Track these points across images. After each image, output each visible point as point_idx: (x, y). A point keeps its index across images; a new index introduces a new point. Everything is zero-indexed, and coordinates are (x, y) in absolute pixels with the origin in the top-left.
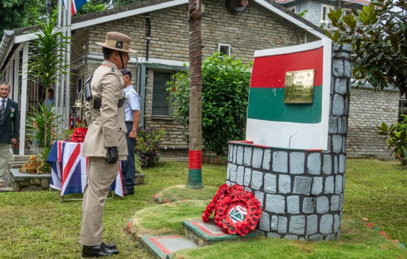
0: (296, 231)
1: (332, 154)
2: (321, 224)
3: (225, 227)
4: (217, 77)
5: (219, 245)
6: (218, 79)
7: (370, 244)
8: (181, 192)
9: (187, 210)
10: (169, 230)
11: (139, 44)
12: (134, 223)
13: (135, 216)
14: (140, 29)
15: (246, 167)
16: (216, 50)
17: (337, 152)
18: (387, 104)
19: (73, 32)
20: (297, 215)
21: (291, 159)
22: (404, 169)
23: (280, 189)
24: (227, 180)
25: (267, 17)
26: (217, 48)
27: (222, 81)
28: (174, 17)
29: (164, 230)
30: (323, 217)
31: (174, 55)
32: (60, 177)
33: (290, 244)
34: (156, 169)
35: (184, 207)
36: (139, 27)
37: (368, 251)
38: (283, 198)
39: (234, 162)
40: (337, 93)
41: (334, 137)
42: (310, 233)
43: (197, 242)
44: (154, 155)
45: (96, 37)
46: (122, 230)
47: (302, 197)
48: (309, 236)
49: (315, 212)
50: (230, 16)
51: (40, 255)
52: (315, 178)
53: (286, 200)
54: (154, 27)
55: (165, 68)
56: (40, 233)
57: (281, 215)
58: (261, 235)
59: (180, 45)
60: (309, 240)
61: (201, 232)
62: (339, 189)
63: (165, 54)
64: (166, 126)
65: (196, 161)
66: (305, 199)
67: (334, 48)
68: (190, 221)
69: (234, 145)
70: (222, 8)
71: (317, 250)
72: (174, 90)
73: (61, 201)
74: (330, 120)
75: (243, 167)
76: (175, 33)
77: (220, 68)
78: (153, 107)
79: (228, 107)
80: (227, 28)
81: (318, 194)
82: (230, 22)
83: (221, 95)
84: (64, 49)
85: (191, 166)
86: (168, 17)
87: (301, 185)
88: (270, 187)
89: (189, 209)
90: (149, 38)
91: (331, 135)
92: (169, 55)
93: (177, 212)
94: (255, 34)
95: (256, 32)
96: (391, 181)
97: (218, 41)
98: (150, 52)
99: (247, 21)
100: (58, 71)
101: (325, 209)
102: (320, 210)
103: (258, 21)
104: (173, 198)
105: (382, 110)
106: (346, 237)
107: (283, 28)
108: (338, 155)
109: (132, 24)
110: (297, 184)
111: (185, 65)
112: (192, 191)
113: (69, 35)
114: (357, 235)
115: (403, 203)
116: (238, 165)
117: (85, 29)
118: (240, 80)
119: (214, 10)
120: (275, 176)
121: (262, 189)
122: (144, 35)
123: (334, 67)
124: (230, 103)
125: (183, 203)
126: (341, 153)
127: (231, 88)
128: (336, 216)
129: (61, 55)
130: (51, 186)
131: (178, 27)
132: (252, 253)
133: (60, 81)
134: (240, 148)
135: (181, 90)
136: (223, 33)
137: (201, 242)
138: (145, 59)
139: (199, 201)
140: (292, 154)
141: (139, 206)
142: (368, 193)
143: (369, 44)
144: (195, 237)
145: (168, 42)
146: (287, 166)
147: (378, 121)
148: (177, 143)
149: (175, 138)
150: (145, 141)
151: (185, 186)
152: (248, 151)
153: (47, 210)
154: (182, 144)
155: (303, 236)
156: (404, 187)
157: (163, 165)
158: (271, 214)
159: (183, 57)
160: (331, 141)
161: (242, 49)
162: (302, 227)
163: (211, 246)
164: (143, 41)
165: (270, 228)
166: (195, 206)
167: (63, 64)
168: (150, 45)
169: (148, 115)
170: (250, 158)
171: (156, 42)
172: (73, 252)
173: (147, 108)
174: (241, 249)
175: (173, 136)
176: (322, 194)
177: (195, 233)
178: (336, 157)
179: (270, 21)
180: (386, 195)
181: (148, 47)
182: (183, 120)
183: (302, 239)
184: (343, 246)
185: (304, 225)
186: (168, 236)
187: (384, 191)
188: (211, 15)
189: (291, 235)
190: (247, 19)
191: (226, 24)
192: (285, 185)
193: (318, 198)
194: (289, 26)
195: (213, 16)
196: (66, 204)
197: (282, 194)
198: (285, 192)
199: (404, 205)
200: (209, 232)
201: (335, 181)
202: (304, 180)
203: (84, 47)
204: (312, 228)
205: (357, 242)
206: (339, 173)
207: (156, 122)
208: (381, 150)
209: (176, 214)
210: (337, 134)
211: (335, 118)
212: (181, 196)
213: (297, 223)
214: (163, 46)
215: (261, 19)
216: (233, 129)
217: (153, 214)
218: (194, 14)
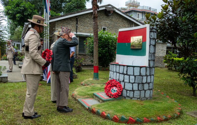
0: (136, 97)
1: (150, 67)
2: (146, 94)
3: (110, 95)
4: (102, 39)
5: (108, 102)
6: (103, 40)
7: (164, 101)
8: (91, 81)
9: (94, 88)
10: (88, 96)
11: (74, 27)
12: (75, 94)
13: (75, 91)
14: (74, 22)
15: (117, 73)
16: (101, 29)
17: (152, 67)
18: (162, 48)
19: (50, 23)
20: (137, 91)
21: (134, 70)
22: (169, 71)
23: (130, 81)
24: (109, 77)
25: (120, 17)
26: (102, 28)
27: (104, 40)
28: (86, 17)
29: (86, 96)
30: (147, 91)
31: (86, 31)
32: (47, 76)
33: (135, 102)
34: (81, 72)
35: (93, 87)
36: (73, 21)
37: (163, 104)
38: (132, 84)
39: (112, 71)
40: (151, 45)
41: (151, 61)
42: (142, 97)
43: (99, 101)
44: (80, 67)
45: (58, 25)
46: (70, 96)
47: (139, 84)
48: (141, 98)
49: (144, 90)
50: (106, 17)
51: (40, 107)
52: (144, 77)
53: (133, 85)
54: (79, 21)
55: (83, 36)
56: (40, 98)
57: (131, 91)
58: (123, 98)
59: (89, 27)
60: (141, 100)
61: (100, 97)
62: (152, 81)
63: (83, 31)
64: (84, 57)
65: (96, 70)
66: (140, 85)
67: (150, 28)
68: (96, 93)
69: (112, 64)
70: (103, 14)
71: (145, 104)
72: (87, 44)
73: (47, 85)
74: (149, 55)
75: (116, 73)
76: (87, 23)
77: (103, 36)
78: (79, 50)
79: (107, 50)
80: (105, 21)
81: (145, 83)
82: (107, 19)
83: (104, 45)
84: (47, 29)
85: (94, 72)
86: (84, 17)
87: (138, 80)
88: (127, 80)
89: (95, 88)
90: (77, 25)
91: (149, 60)
92: (85, 31)
93: (91, 89)
94: (115, 23)
95: (116, 22)
96: (166, 76)
97: (102, 26)
98: (78, 30)
99: (113, 19)
100: (44, 37)
101: (147, 88)
102: (145, 89)
103: (116, 19)
104: (88, 84)
105: (160, 50)
106: (154, 98)
107: (125, 21)
108: (152, 68)
109: (71, 20)
110: (137, 79)
111: (91, 35)
112: (95, 81)
113: (49, 24)
114: (158, 97)
115: (171, 84)
116: (114, 72)
117: (54, 22)
118: (111, 40)
119: (101, 15)
120: (128, 76)
121: (123, 81)
122: (75, 24)
123: (150, 35)
124: (107, 48)
125: (92, 86)
126: (153, 67)
127: (108, 43)
128: (151, 91)
129: (46, 32)
130: (43, 79)
131: (88, 21)
132: (121, 106)
133: (45, 41)
134: (115, 66)
135: (89, 44)
136: (104, 23)
137: (101, 101)
138: (76, 33)
139: (98, 85)
140: (135, 68)
141: (76, 87)
142: (158, 80)
143: (161, 26)
144: (98, 99)
145: (84, 26)
146: (133, 72)
147: (159, 54)
148: (88, 63)
149: (87, 61)
150: (77, 62)
151: (92, 79)
152: (118, 67)
153: (42, 89)
154: (90, 63)
155: (139, 98)
156: (171, 78)
157: (83, 71)
158: (127, 90)
159: (90, 32)
160: (150, 63)
161: (111, 29)
162: (139, 95)
163: (105, 103)
164: (75, 26)
165: (127, 96)
166: (97, 87)
167: (47, 35)
168: (78, 27)
169: (77, 53)
170: (119, 69)
171: (80, 27)
172: (52, 105)
173: (77, 50)
174: (116, 104)
175: (86, 60)
176: (146, 83)
177: (98, 98)
178: (151, 69)
179: (121, 19)
180: (165, 81)
181: (77, 28)
182: (90, 55)
183: (139, 100)
184: (154, 102)
185: (139, 94)
186: (88, 99)
187: (164, 80)
188: (99, 16)
189: (135, 98)
190: (113, 18)
191: (105, 20)
192: (132, 80)
193: (145, 84)
194: (128, 20)
195: (100, 17)
196: (49, 86)
197: (131, 83)
198: (132, 82)
199: (172, 85)
200: (104, 97)
201: (151, 78)
202: (139, 78)
203: (54, 29)
204: (143, 95)
205: (158, 100)
206: (152, 75)
207: (80, 56)
208: (160, 64)
209: (90, 90)
210: (152, 60)
211: (151, 54)
212: (91, 83)
213: (137, 94)
214: (82, 28)
215: (118, 18)
216: (108, 58)
217: (82, 90)
218: (95, 16)
